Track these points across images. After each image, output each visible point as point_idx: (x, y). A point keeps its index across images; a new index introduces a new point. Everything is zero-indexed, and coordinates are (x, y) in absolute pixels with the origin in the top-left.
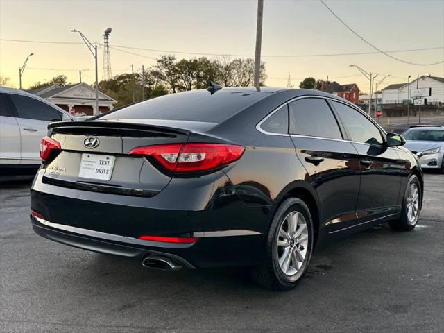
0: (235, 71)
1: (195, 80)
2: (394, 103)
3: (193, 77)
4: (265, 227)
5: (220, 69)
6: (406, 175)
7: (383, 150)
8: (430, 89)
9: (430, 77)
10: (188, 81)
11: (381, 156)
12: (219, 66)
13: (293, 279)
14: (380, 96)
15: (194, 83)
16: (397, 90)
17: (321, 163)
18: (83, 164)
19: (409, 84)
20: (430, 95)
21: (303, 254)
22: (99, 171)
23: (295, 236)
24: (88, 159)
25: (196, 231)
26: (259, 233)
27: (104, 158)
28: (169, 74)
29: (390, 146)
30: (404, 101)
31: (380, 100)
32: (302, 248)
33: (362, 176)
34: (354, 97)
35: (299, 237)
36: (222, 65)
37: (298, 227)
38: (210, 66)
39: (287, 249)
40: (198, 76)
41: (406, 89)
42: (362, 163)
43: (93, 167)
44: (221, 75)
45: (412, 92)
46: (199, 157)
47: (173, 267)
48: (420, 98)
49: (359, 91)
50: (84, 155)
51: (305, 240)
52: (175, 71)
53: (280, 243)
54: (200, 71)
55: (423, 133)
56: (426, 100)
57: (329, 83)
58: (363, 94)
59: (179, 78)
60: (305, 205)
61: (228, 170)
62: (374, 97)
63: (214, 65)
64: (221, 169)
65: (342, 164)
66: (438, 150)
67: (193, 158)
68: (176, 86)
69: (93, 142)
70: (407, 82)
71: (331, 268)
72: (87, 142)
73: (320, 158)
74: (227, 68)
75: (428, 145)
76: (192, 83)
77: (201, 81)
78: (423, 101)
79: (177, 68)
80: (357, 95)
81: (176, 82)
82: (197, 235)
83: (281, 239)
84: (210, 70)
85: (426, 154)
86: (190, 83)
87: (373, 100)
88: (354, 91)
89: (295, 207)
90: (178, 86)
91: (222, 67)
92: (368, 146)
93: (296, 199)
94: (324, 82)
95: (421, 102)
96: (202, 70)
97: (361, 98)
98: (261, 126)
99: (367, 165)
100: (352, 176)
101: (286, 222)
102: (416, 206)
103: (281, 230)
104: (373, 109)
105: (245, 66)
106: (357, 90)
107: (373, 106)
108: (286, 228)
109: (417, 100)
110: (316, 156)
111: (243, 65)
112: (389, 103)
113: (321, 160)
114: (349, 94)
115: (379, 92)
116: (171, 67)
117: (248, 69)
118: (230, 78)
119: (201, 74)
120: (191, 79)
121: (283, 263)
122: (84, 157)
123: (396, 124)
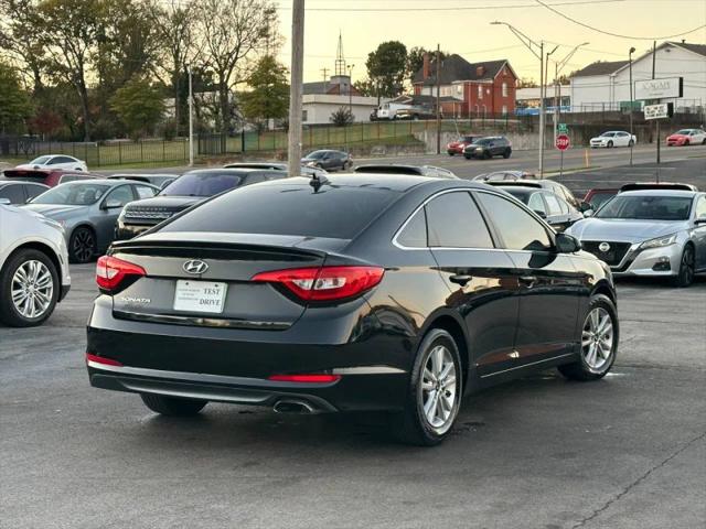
0: (201, 25)
1: (94, 49)
2: (600, 110)
3: (88, 41)
4: (408, 364)
5: (161, 20)
6: (587, 294)
7: (551, 259)
8: (681, 80)
9: (683, 45)
10: (73, 50)
11: (548, 268)
12: (156, 13)
13: (440, 432)
14: (565, 91)
15: (92, 55)
16: (605, 79)
17: (468, 283)
18: (179, 294)
19: (630, 63)
20: (681, 95)
21: (451, 400)
22: (206, 302)
23: (441, 378)
24: (187, 287)
25: (336, 367)
26: (402, 371)
27: (211, 285)
28: (20, 31)
29: (562, 252)
30: (624, 106)
31: (567, 100)
32: (448, 394)
33: (522, 298)
34: (504, 94)
35: (445, 380)
36: (165, 8)
37: (444, 367)
38: (134, 12)
39: (432, 393)
40: (102, 38)
41: (625, 77)
42: (521, 281)
43: (196, 296)
44: (165, 37)
45: (639, 86)
46: (336, 282)
47: (311, 409)
48: (659, 101)
49: (515, 78)
50: (179, 282)
51: (452, 383)
52: (39, 23)
53: (424, 386)
54: (105, 25)
55: (644, 204)
56: (670, 106)
57: (440, 56)
58: (524, 86)
59: (48, 41)
60: (452, 338)
61: (369, 297)
62: (551, 93)
63: (143, 9)
64: (362, 296)
65: (494, 283)
66: (671, 239)
67: (328, 284)
68: (43, 64)
69: (199, 267)
70: (628, 59)
71: (483, 424)
72: (190, 267)
73: (467, 277)
74: (180, 18)
75: (651, 229)
76: (86, 55)
77: (110, 49)
78: (666, 111)
79: (41, 15)
80: (512, 89)
81: (42, 53)
82: (337, 371)
83: (426, 381)
84: (133, 22)
85: (649, 248)
86: (80, 57)
87: (548, 102)
88: (503, 78)
89: (440, 341)
90: (47, 63)
91: (165, 15)
92: (528, 255)
93: (442, 331)
94: (431, 54)
95: (660, 112)
96: (111, 22)
97: (520, 95)
98: (398, 240)
99: (529, 282)
100: (507, 299)
101: (430, 360)
102: (609, 343)
103: (425, 369)
104: (549, 127)
105: (226, 13)
106: (512, 76)
107: (549, 117)
108: (430, 367)
109: (652, 108)
110: (462, 274)
111: (220, 9)
112: (588, 110)
113: (469, 280)
114: (492, 87)
115: (565, 81)
116: (26, 12)
117: (234, 21)
118: (189, 44)
119: (109, 31)
120: (82, 45)
121: (429, 411)
122: (181, 284)
123: (605, 165)
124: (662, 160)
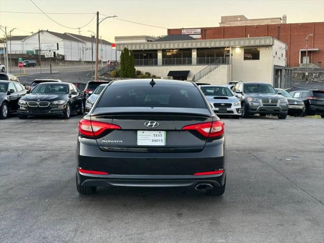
2: (19, 53)
8: (58, 44)
9: (47, 31)
18: (139, 138)
20: (58, 49)
22: (155, 141)
24: (143, 134)
27: (157, 133)
30: (28, 52)
43: (149, 138)
45: (42, 45)
47: (212, 186)
48: (50, 51)
50: (139, 131)
56: (54, 53)
69: (154, 124)
72: (149, 124)
78: (53, 54)
95: (51, 55)
109: (48, 53)
122: (139, 133)
123: (31, 74)
124: (52, 72)
